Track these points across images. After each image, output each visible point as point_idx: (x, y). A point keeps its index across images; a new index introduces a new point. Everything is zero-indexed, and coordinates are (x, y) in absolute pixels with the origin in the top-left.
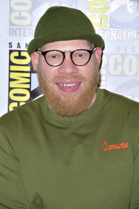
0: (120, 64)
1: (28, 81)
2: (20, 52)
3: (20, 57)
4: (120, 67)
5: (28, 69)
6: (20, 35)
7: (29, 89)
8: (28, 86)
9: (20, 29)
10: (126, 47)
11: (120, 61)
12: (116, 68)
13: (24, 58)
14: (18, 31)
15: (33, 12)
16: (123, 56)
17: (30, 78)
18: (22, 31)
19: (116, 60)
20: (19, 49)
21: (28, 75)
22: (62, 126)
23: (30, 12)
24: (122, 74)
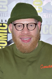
0: (47, 29)
1: (6, 37)
2: (2, 24)
3: (3, 26)
4: (47, 31)
5: (6, 31)
6: (2, 16)
7: (7, 41)
8: (6, 39)
9: (2, 13)
10: (50, 22)
11: (47, 28)
12: (46, 31)
13: (4, 26)
14: (1, 14)
15: (8, 6)
16: (49, 26)
17: (7, 36)
18: (3, 14)
19: (46, 27)
20: (2, 22)
21: (6, 34)
22: (22, 57)
23: (7, 5)
24: (49, 34)
